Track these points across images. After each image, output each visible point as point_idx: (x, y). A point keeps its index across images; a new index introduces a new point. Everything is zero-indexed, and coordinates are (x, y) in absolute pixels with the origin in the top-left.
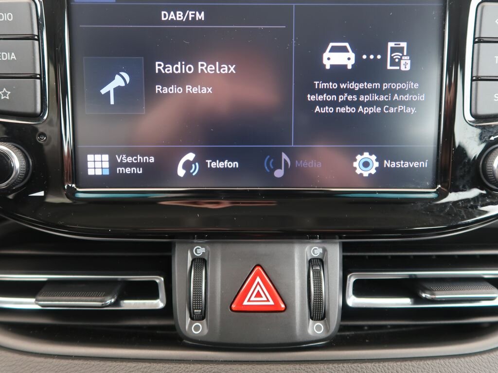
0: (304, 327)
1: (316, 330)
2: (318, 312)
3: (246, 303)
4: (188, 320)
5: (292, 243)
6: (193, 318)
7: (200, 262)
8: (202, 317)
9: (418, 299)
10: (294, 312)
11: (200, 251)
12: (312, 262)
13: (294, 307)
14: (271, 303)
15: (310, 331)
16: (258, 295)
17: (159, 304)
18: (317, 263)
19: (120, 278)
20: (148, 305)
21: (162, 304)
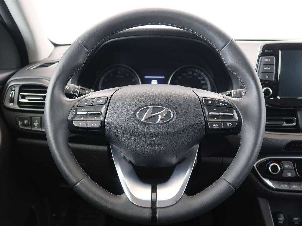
19: (283, 118)
20: (291, 125)
21: (295, 124)
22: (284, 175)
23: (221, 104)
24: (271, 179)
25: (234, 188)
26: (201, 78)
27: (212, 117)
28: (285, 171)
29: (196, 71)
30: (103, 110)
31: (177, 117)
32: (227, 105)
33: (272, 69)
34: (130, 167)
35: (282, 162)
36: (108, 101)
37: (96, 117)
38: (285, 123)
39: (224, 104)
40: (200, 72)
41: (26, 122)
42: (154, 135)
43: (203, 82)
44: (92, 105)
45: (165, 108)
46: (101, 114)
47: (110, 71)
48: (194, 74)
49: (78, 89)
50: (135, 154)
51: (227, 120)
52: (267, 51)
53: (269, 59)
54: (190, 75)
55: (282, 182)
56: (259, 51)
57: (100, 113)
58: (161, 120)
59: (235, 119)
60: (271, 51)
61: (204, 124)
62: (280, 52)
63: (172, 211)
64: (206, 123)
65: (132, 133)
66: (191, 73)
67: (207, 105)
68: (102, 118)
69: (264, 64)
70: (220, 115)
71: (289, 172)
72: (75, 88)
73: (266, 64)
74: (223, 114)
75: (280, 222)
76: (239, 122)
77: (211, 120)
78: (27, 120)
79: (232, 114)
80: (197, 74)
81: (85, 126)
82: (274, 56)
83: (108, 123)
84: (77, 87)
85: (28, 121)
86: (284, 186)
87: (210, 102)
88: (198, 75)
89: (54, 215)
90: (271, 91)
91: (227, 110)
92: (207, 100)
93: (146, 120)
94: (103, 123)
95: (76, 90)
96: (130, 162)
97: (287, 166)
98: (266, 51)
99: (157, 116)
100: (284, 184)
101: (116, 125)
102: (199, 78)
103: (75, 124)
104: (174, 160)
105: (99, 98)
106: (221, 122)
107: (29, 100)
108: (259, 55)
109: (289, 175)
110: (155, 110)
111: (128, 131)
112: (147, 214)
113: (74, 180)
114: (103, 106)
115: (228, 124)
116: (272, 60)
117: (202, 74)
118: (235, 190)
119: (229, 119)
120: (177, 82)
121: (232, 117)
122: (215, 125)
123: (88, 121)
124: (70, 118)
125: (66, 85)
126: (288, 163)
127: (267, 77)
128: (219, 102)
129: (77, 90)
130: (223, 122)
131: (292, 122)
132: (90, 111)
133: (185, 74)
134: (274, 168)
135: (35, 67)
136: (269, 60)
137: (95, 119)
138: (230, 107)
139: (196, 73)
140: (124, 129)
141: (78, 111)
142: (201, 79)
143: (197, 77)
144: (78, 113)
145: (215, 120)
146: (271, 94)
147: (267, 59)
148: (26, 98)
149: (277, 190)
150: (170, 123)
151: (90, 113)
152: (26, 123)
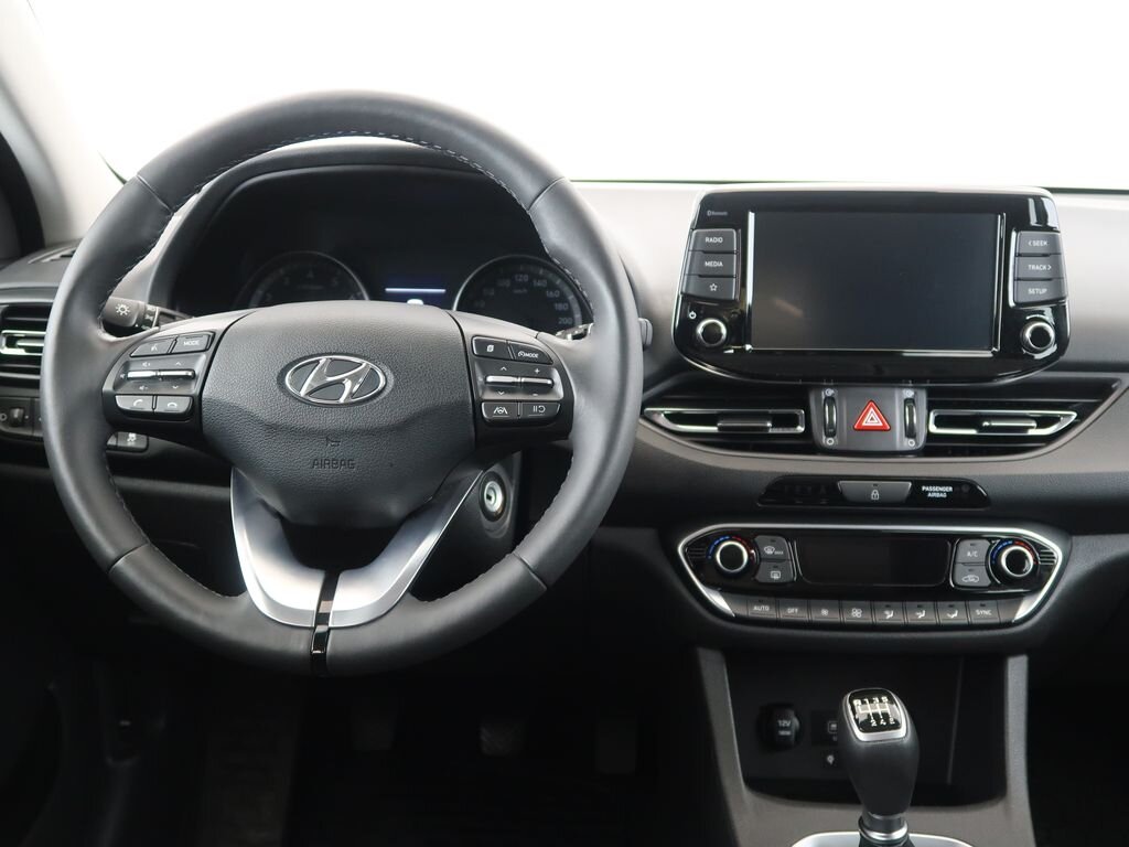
0: (902, 442)
1: (910, 444)
2: (910, 432)
3: (864, 424)
4: (824, 437)
5: (894, 387)
6: (828, 435)
7: (830, 400)
8: (833, 435)
9: (981, 428)
10: (895, 432)
11: (830, 392)
12: (907, 401)
13: (895, 427)
14: (881, 424)
15: (905, 444)
16: (872, 419)
17: (801, 429)
18: (909, 402)
19: (770, 411)
20: (791, 431)
21: (803, 429)
22: (760, 577)
23: (520, 353)
24: (725, 591)
25: (541, 579)
26: (557, 294)
27: (496, 387)
28: (763, 565)
29: (541, 272)
30: (199, 367)
31: (395, 385)
32: (536, 356)
33: (728, 264)
34: (274, 526)
35: (758, 539)
36: (214, 340)
37: (180, 384)
38: (769, 424)
39: (528, 355)
40: (551, 275)
41: (16, 413)
42: (329, 436)
43: (560, 307)
44: (171, 354)
45: (365, 363)
46: (194, 377)
47: (282, 271)
48: (535, 282)
49: (153, 314)
50: (284, 489)
51: (536, 397)
52: (713, 213)
53: (717, 235)
54: (521, 285)
55: (758, 598)
56: (691, 212)
57: (190, 374)
58: (351, 395)
59: (556, 394)
60: (725, 213)
61: (471, 407)
62: (751, 216)
63: (370, 640)
64: (476, 405)
65: (272, 429)
66: (526, 278)
67: (483, 356)
68: (194, 389)
69: (705, 252)
70: (513, 383)
71: (776, 568)
72: (146, 312)
73: (711, 252)
74: (523, 380)
75: (783, 733)
76: (567, 404)
77: (489, 396)
78: (20, 408)
79: (549, 382)
80: (545, 281)
81: (148, 408)
82: (732, 227)
83: (209, 400)
84: (150, 308)
85: (22, 411)
86: (762, 610)
87: (490, 348)
88: (545, 286)
89: (125, 723)
90: (724, 331)
91: (537, 371)
92: (482, 343)
93: (309, 393)
94: (197, 401)
95: (148, 317)
96: (277, 515)
97: (769, 551)
98: (709, 213)
99: (340, 382)
100: (760, 603)
101: (230, 407)
102: (550, 294)
103: (123, 403)
104: (395, 508)
105: (190, 336)
106: (517, 401)
107: (28, 349)
108: (693, 223)
109: (776, 576)
110: (337, 367)
111: (261, 422)
112: (300, 645)
113: (110, 551)
114: (199, 356)
115: (535, 409)
116: (728, 239)
117: (558, 282)
118: (545, 587)
119: (539, 393)
120: (483, 304)
121: (549, 389)
122: (501, 411)
123: (157, 395)
124: (108, 387)
125: (106, 298)
126: (773, 541)
127: (713, 288)
128: (517, 347)
129: (151, 318)
130: (521, 401)
131: (793, 422)
132: (160, 370)
133: (507, 283)
134: (732, 556)
135: (57, 256)
136: (719, 240)
137: (175, 389)
138: (545, 362)
139: (542, 278)
140: (251, 418)
141: (131, 368)
142: (555, 298)
143: (542, 290)
144: (131, 375)
145: (501, 396)
146: (724, 337)
147: (711, 235)
148: (19, 343)
149: (739, 619)
150: (375, 401)
151: (163, 373)
152: (16, 416)
